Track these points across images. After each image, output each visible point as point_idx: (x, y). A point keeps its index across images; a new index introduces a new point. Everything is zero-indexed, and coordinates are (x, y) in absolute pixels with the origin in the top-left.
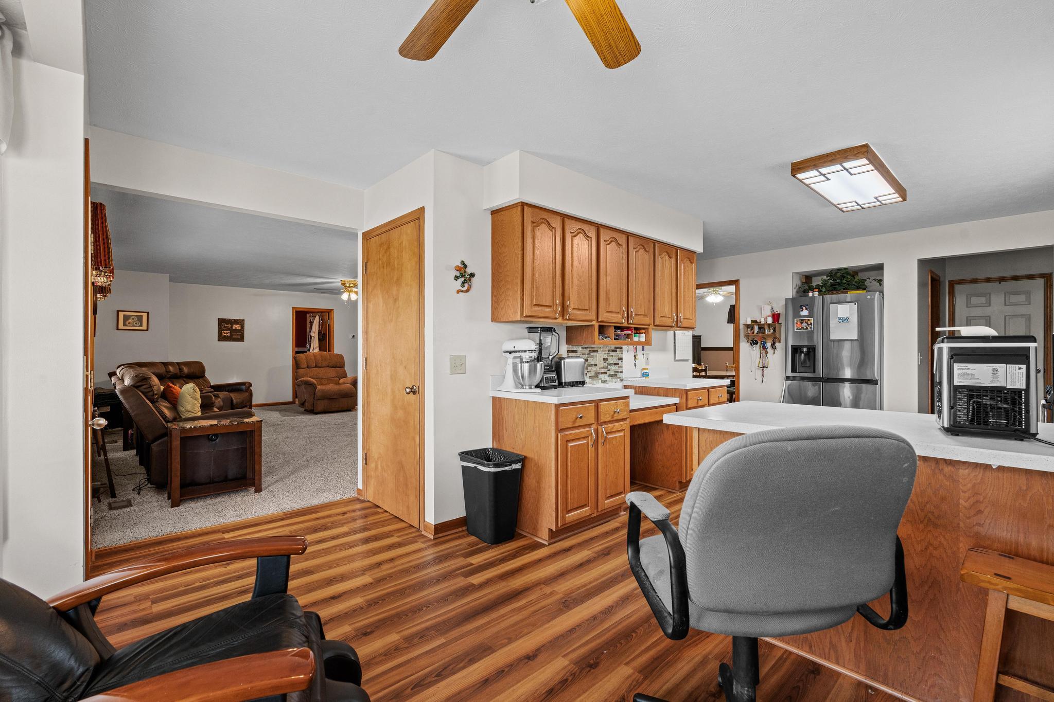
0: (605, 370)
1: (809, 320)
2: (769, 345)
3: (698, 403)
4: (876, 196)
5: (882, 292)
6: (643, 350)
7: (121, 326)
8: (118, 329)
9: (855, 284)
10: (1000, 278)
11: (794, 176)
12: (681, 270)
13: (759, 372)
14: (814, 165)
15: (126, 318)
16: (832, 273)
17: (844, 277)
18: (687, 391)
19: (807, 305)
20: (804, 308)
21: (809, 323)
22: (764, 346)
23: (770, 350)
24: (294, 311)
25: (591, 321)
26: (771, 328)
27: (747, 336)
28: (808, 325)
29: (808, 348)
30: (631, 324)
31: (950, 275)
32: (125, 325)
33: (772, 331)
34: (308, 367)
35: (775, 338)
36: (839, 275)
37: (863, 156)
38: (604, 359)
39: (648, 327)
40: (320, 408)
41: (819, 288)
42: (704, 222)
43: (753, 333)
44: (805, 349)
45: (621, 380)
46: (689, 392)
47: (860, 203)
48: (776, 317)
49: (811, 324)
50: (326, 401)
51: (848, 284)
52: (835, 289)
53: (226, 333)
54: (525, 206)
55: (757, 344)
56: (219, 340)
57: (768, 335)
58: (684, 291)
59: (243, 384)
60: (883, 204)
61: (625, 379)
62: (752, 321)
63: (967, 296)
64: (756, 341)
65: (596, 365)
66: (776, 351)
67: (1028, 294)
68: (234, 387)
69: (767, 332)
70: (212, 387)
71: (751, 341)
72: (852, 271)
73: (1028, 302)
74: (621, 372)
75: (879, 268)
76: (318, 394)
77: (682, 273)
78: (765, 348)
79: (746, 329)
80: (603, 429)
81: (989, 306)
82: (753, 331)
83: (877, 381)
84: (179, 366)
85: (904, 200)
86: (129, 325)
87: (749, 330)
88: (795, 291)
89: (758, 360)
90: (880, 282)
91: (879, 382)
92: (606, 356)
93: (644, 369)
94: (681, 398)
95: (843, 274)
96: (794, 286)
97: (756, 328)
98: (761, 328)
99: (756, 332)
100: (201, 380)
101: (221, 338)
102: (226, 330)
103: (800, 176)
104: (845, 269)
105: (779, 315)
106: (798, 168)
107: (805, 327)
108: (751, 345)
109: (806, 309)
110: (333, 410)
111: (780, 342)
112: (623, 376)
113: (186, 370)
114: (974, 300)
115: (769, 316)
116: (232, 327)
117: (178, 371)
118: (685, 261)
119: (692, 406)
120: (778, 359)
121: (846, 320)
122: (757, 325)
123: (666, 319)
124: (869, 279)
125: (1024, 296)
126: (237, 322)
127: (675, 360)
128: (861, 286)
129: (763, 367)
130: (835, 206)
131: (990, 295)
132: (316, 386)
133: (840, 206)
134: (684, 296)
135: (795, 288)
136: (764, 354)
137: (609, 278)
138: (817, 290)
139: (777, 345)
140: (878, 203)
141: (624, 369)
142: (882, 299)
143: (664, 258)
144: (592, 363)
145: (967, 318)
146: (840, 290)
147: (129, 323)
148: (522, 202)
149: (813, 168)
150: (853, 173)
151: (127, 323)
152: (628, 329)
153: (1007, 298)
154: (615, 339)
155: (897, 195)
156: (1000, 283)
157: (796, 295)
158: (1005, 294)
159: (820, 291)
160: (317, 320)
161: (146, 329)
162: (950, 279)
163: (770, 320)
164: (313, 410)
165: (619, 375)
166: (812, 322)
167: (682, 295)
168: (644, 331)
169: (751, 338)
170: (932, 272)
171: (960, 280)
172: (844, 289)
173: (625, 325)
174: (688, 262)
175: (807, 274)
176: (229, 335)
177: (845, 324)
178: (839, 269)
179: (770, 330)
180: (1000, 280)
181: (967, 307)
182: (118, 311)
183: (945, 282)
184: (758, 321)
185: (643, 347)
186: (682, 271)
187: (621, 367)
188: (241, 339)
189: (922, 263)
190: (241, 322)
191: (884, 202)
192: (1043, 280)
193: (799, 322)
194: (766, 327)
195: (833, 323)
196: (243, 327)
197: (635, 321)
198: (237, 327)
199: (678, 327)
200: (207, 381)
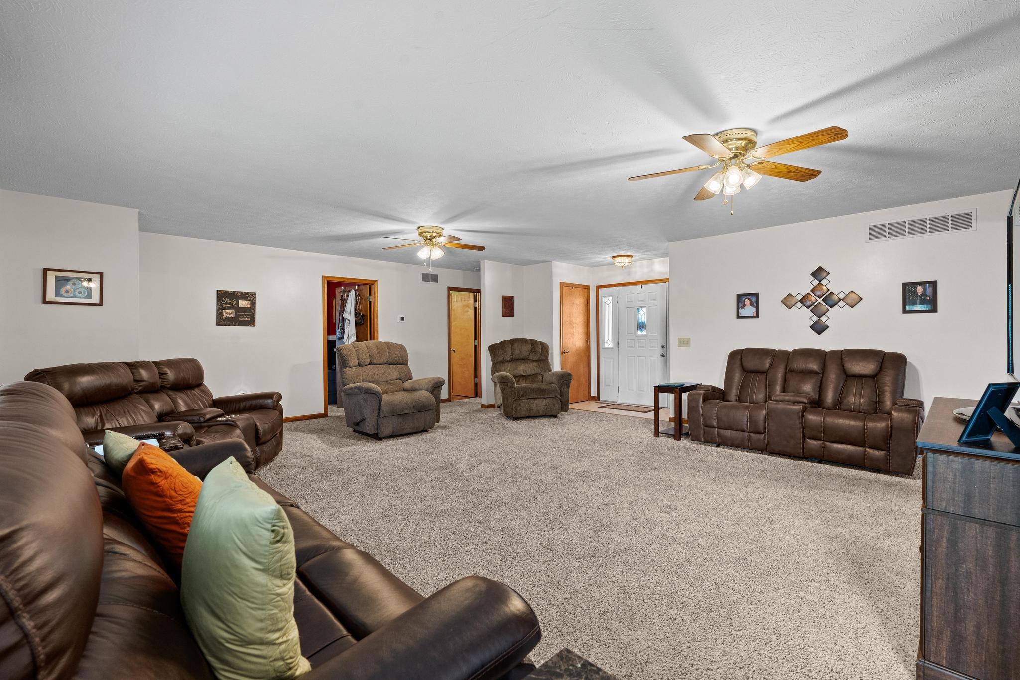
7: (51, 296)
8: (45, 301)
15: (60, 282)
24: (326, 282)
32: (57, 294)
34: (359, 365)
40: (387, 431)
50: (395, 419)
53: (229, 313)
56: (217, 324)
59: (269, 396)
68: (254, 402)
70: (217, 403)
76: (385, 408)
84: (158, 368)
86: (66, 295)
100: (196, 391)
101: (221, 321)
102: (228, 308)
110: (406, 432)
113: (171, 375)
116: (237, 304)
117: (157, 378)
126: (244, 296)
132: (381, 396)
147: (67, 292)
151: (63, 291)
160: (352, 297)
161: (98, 302)
164: (377, 434)
176: (233, 315)
182: (45, 271)
188: (251, 322)
190: (251, 297)
196: (253, 304)
198: (243, 304)
200: (207, 393)
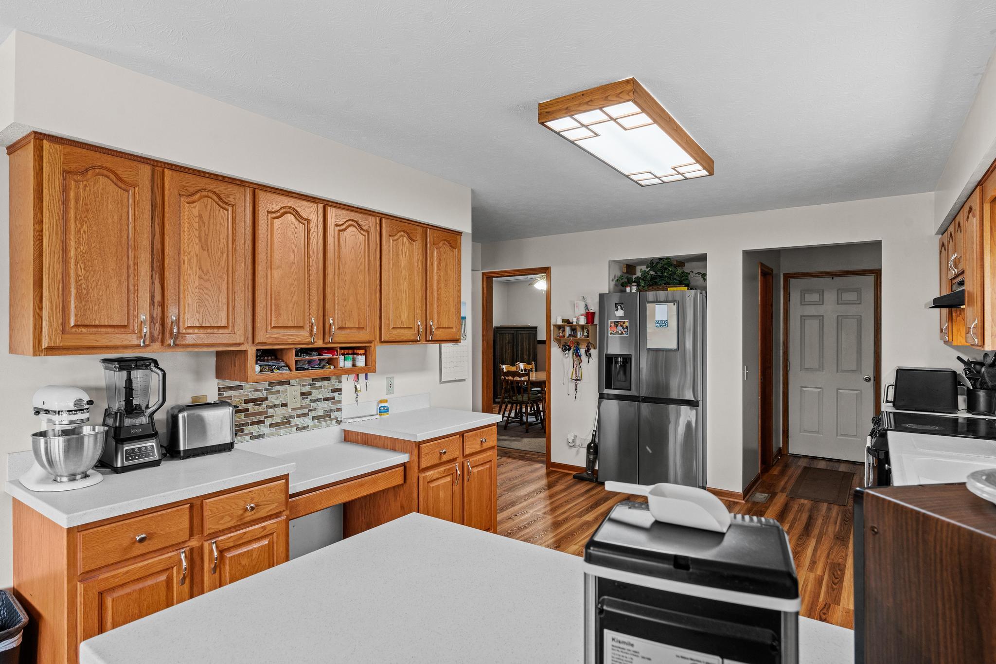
0: (306, 411)
1: (624, 323)
2: (582, 351)
3: (440, 458)
4: (674, 165)
5: (704, 288)
6: (366, 378)
9: (677, 278)
10: (833, 272)
11: (543, 124)
12: (432, 258)
13: (572, 386)
14: (567, 109)
16: (652, 263)
17: (666, 269)
18: (418, 445)
19: (623, 303)
20: (619, 307)
21: (625, 327)
22: (577, 352)
23: (584, 358)
25: (240, 344)
26: (585, 331)
27: (558, 340)
28: (623, 328)
29: (623, 358)
30: (329, 343)
31: (786, 267)
33: (586, 334)
35: (589, 343)
36: (659, 265)
37: (627, 97)
38: (302, 394)
39: (368, 345)
41: (637, 282)
42: (472, 190)
43: (564, 336)
44: (620, 359)
45: (339, 422)
46: (422, 446)
47: (658, 175)
48: (590, 316)
49: (627, 327)
51: (670, 278)
52: (656, 284)
54: (45, 141)
55: (569, 349)
57: (580, 339)
58: (439, 289)
60: (686, 179)
61: (344, 420)
62: (563, 321)
63: (801, 292)
64: (568, 346)
65: (285, 405)
66: (590, 359)
67: (858, 291)
69: (579, 335)
71: (563, 346)
72: (677, 261)
73: (859, 301)
74: (339, 410)
75: (703, 258)
77: (436, 263)
78: (578, 355)
79: (556, 330)
80: (214, 546)
81: (823, 304)
82: (564, 334)
83: (697, 402)
85: (711, 173)
87: (560, 331)
88: (613, 283)
89: (571, 369)
90: (704, 276)
91: (700, 403)
92: (306, 389)
93: (381, 402)
94: (411, 454)
95: (664, 264)
96: (612, 277)
97: (568, 331)
98: (574, 329)
99: (567, 335)
103: (555, 124)
104: (667, 258)
105: (593, 314)
106: (547, 112)
107: (620, 332)
108: (563, 351)
109: (622, 309)
111: (595, 348)
112: (343, 415)
114: (809, 297)
115: (582, 315)
118: (441, 244)
119: (429, 465)
120: (591, 368)
121: (665, 324)
122: (568, 326)
123: (402, 331)
124: (693, 272)
125: (855, 294)
127: (441, 382)
128: (684, 281)
129: (576, 380)
130: (627, 177)
131: (823, 292)
133: (635, 178)
134: (439, 295)
135: (613, 280)
136: (577, 362)
137: (277, 274)
138: (636, 284)
139: (592, 351)
140: (680, 177)
141: (344, 405)
142: (705, 297)
143: (400, 241)
144: (278, 402)
145: (801, 316)
146: (661, 285)
148: (35, 133)
149: (566, 113)
150: (626, 126)
152: (330, 350)
153: (840, 296)
154: (297, 369)
155: (698, 167)
156: (833, 279)
157: (614, 288)
158: (838, 291)
159: (638, 286)
162: (785, 272)
163: (583, 321)
165: (334, 415)
166: (627, 324)
167: (435, 294)
168: (362, 351)
169: (563, 343)
170: (762, 265)
171: (795, 274)
172: (665, 284)
173: (319, 344)
174: (447, 247)
175: (628, 263)
177: (664, 329)
178: (661, 259)
179: (584, 332)
180: (832, 275)
181: (801, 304)
183: (780, 275)
184: (571, 321)
185: (366, 375)
186: (435, 259)
187: (340, 402)
189: (748, 255)
191: (687, 175)
192: (873, 276)
193: (613, 325)
194: (578, 329)
195: (651, 327)
197: (341, 337)
199: (429, 341)
